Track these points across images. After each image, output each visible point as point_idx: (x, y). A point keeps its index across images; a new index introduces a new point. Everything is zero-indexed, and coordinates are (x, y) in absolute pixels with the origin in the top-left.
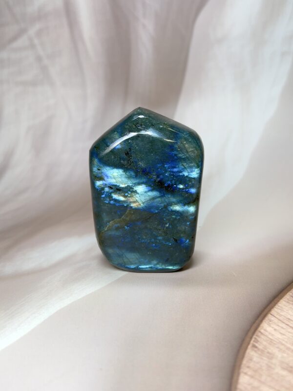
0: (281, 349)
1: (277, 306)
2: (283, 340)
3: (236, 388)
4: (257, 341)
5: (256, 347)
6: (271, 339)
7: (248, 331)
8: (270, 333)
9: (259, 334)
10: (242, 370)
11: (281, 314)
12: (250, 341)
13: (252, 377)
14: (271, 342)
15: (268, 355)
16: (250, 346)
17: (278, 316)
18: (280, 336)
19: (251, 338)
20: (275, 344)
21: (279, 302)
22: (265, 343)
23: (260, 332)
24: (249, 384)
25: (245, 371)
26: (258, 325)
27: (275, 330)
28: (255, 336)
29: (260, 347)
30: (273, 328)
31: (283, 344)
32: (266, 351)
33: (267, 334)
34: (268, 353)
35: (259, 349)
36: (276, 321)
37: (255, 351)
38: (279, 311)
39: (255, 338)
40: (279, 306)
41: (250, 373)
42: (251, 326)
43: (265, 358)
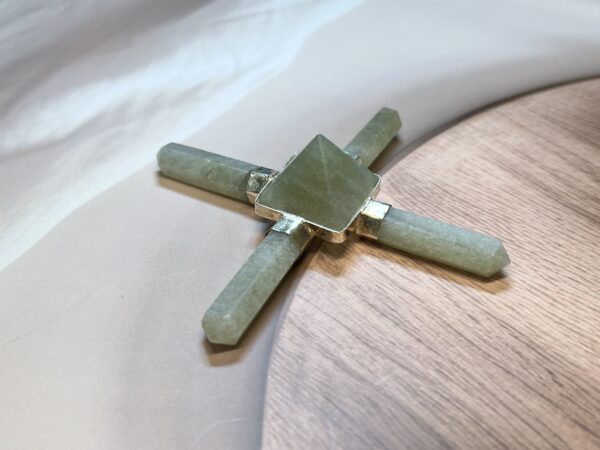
3: (285, 317)
13: (307, 301)
24: (303, 311)
25: (301, 293)
41: (305, 296)
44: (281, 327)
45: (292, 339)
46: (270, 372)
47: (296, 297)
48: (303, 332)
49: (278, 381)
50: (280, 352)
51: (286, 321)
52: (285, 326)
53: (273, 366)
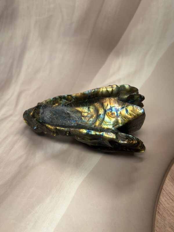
0: (168, 214)
1: (165, 183)
2: (169, 208)
4: (159, 209)
5: (159, 213)
6: (164, 207)
7: (155, 201)
8: (163, 203)
9: (160, 203)
10: (155, 229)
11: (167, 189)
12: (157, 209)
14: (164, 209)
15: (164, 218)
16: (157, 212)
17: (166, 191)
18: (167, 205)
19: (157, 207)
20: (166, 211)
21: (166, 180)
22: (162, 210)
26: (159, 198)
27: (165, 200)
28: (158, 205)
29: (161, 213)
30: (164, 199)
31: (169, 211)
32: (163, 215)
33: (162, 203)
34: (164, 217)
35: (160, 214)
36: (165, 194)
37: (159, 215)
38: (166, 186)
39: (159, 207)
40: (166, 183)
42: (156, 198)
43: (163, 221)
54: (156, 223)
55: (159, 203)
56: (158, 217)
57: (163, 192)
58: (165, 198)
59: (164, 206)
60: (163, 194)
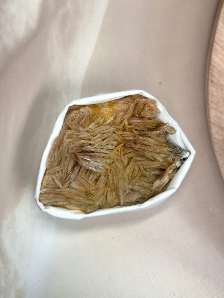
1: (218, 31)
3: (210, 122)
4: (213, 76)
6: (220, 71)
7: (206, 66)
8: (218, 65)
10: (210, 106)
11: (221, 39)
12: (209, 77)
13: (216, 110)
14: (220, 74)
15: (220, 87)
16: (209, 82)
17: (220, 43)
19: (208, 74)
20: (222, 75)
21: (218, 24)
22: (217, 76)
23: (213, 65)
24: (216, 116)
26: (210, 58)
27: (221, 60)
28: (210, 71)
29: (215, 81)
30: (218, 58)
32: (219, 84)
33: (216, 65)
35: (215, 83)
36: (219, 49)
38: (220, 36)
39: (211, 73)
41: (214, 107)
42: (206, 60)
43: (219, 91)
44: (211, 128)
45: (217, 133)
46: (216, 152)
47: (211, 110)
48: (220, 128)
49: (220, 155)
50: (215, 141)
51: (211, 124)
52: (212, 127)
53: (215, 149)
54: (210, 99)
55: (212, 67)
56: (212, 89)
57: (216, 46)
58: (220, 56)
59: (219, 69)
60: (216, 50)
